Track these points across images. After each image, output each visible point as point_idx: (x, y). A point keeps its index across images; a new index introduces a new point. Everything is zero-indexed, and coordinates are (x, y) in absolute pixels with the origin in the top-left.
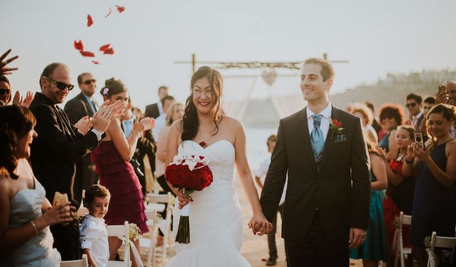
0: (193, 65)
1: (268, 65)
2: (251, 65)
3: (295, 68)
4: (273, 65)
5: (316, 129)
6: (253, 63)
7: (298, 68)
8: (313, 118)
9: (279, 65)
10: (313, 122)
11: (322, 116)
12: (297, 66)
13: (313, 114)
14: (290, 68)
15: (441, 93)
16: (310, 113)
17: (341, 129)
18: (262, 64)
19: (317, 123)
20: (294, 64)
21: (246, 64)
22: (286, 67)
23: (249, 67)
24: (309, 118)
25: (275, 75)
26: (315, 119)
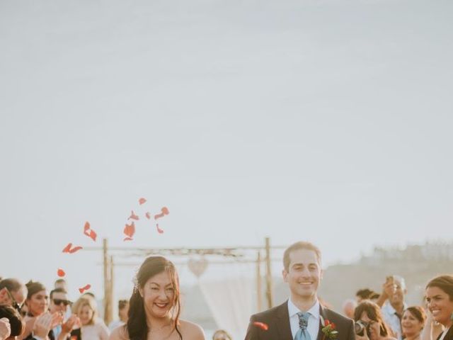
0: (105, 252)
1: (198, 252)
2: (175, 251)
3: (231, 255)
4: (202, 252)
5: (303, 330)
6: (179, 250)
7: (234, 256)
8: (299, 316)
9: (211, 252)
10: (298, 321)
11: (310, 314)
12: (233, 252)
13: (298, 311)
14: (225, 255)
15: (389, 284)
16: (293, 310)
17: (335, 332)
18: (190, 250)
19: (303, 323)
20: (229, 250)
21: (171, 250)
22: (219, 253)
23: (173, 254)
24: (293, 316)
25: (204, 264)
26: (302, 318)
